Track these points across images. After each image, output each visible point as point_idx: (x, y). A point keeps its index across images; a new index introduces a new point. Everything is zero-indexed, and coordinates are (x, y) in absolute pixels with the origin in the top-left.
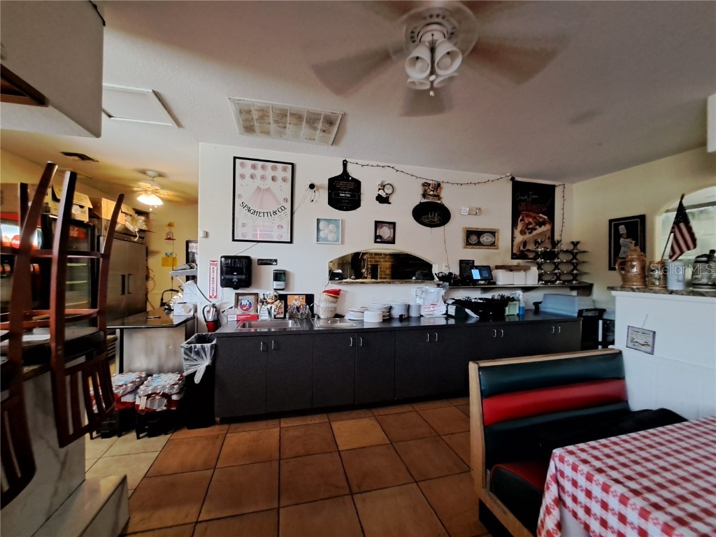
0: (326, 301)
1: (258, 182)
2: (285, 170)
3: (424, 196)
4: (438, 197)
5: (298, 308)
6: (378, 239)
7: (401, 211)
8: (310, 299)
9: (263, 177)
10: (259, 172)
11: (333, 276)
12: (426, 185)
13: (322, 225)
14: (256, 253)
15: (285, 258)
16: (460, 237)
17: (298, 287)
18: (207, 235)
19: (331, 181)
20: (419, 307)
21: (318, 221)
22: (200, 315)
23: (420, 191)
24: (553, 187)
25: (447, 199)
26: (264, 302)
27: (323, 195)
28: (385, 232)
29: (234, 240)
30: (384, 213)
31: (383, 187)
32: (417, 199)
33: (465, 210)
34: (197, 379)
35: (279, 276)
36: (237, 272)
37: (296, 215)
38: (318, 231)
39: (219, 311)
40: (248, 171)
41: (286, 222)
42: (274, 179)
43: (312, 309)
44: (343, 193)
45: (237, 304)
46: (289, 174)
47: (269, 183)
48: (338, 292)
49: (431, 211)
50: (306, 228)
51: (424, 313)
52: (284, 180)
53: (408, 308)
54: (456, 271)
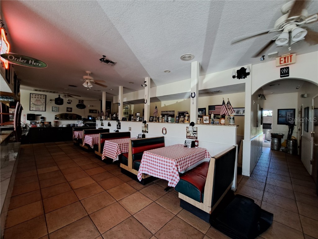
0: (54, 123)
1: (36, 99)
3: (79, 103)
4: (83, 103)
5: (47, 125)
6: (67, 111)
7: (73, 106)
8: (50, 123)
9: (38, 98)
10: (37, 97)
11: (56, 118)
12: (79, 100)
13: (53, 108)
14: (36, 113)
15: (44, 114)
16: (88, 111)
17: (47, 120)
19: (55, 99)
20: (77, 125)
21: (52, 107)
23: (78, 101)
24: (111, 102)
25: (85, 103)
26: (38, 123)
27: (54, 102)
28: (69, 110)
29: (30, 110)
30: (69, 106)
31: (69, 100)
32: (77, 103)
33: (89, 106)
34: (26, 135)
35: (42, 118)
36: (31, 117)
37: (46, 106)
38: (52, 109)
39: (26, 125)
40: (34, 96)
41: (44, 107)
42: (41, 98)
43: (51, 125)
44: (59, 101)
45: (31, 123)
46: (45, 97)
47: (40, 99)
48: (57, 121)
49: (81, 106)
50: (49, 108)
51: (78, 126)
52: (43, 98)
53: (74, 125)
54: (87, 118)
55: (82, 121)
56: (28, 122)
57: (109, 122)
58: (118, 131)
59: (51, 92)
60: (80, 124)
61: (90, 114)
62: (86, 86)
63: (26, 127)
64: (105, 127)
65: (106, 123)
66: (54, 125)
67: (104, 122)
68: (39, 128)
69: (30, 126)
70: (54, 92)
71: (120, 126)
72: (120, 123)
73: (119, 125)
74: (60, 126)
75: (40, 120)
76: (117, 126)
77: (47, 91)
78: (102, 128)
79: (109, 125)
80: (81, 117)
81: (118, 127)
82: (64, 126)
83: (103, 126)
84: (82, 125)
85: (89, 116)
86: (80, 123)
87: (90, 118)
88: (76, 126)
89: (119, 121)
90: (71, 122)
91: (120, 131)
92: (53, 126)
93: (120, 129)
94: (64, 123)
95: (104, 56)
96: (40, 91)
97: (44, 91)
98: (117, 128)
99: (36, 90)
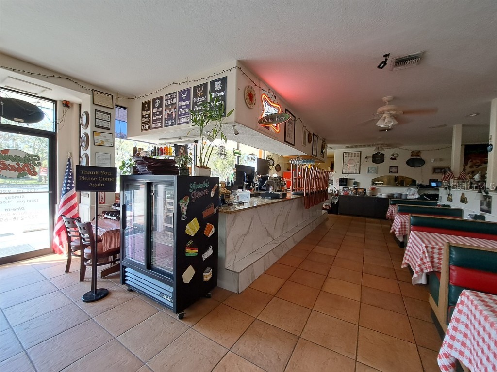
0: (370, 191)
1: (350, 158)
2: (358, 153)
3: (412, 156)
4: (419, 156)
5: (361, 192)
6: (390, 172)
7: (401, 163)
8: (365, 190)
9: (351, 156)
10: (350, 155)
11: (373, 184)
12: (413, 152)
13: (370, 169)
14: (348, 177)
15: (357, 178)
16: (431, 170)
17: (362, 186)
18: (336, 173)
19: (373, 155)
20: (407, 195)
21: (368, 167)
22: (334, 192)
23: (410, 154)
25: (423, 156)
26: (350, 190)
27: (371, 160)
28: (393, 170)
29: (343, 173)
30: (394, 163)
31: (393, 155)
32: (409, 157)
33: (432, 160)
34: (335, 203)
35: (356, 183)
36: (344, 182)
37: (361, 166)
38: (368, 170)
39: (338, 191)
40: (347, 155)
41: (358, 169)
42: (355, 156)
43: (365, 193)
44: (378, 158)
45: (343, 190)
46: (359, 155)
47: (353, 158)
48: (374, 188)
49: (415, 161)
50: (364, 170)
51: (409, 197)
52: (358, 156)
53: (401, 195)
54: (426, 183)
55: (417, 190)
56: (341, 188)
57: (463, 194)
58: (482, 217)
59: (365, 146)
60: (412, 194)
61: (435, 177)
62: (382, 126)
63: (337, 195)
64: (456, 204)
65: (457, 194)
66: (370, 193)
67: (453, 192)
68: (350, 196)
69: (342, 194)
70: (369, 146)
71: (489, 205)
72: (490, 197)
73: (485, 202)
74: (378, 196)
75: (352, 187)
76: (482, 204)
77: (360, 146)
78: (449, 206)
79: (464, 200)
80: (416, 181)
81: (485, 207)
82: (383, 196)
83: (451, 200)
84: (417, 196)
85: (431, 181)
86: (412, 192)
87: (434, 184)
88: (403, 197)
89: (487, 193)
90: (396, 191)
91: (489, 218)
92: (369, 195)
93: (489, 212)
94: (384, 192)
95: (385, 56)
96: (352, 147)
97: (356, 147)
98: (482, 210)
99: (348, 147)
